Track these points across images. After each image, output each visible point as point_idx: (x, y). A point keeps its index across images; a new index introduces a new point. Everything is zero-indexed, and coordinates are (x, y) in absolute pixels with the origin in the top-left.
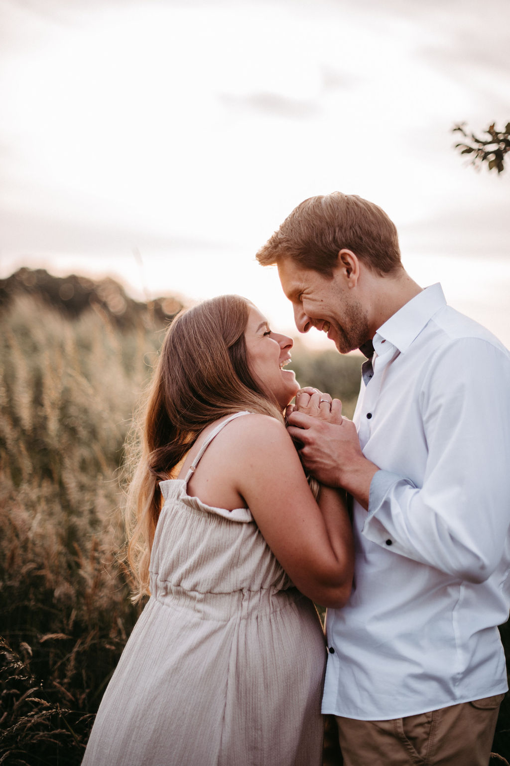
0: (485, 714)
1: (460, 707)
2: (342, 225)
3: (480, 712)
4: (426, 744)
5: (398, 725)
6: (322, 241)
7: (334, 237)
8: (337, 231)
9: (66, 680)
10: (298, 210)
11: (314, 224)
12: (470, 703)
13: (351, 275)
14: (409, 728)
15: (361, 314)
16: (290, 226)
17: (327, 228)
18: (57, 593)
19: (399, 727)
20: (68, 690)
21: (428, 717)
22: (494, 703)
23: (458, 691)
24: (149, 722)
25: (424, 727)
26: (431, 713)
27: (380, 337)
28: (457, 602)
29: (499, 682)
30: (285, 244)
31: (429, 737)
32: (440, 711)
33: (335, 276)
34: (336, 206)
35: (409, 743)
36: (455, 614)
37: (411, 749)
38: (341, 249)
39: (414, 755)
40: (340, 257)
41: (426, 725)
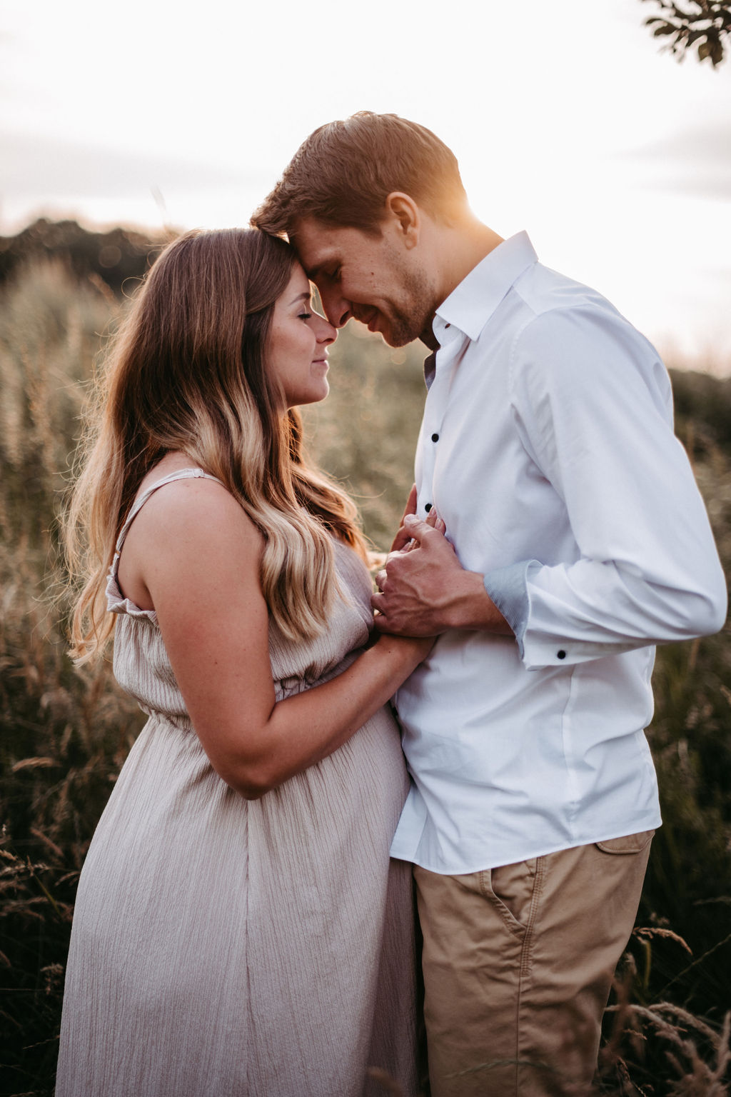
0: (619, 861)
1: (578, 853)
2: (385, 157)
3: (611, 858)
4: (528, 905)
5: (485, 880)
6: (359, 184)
7: (376, 176)
8: (379, 166)
9: (54, 828)
10: (310, 145)
11: (343, 161)
12: (595, 845)
13: (410, 229)
14: (502, 883)
15: (426, 285)
16: (304, 168)
17: (362, 163)
18: (45, 701)
19: (487, 883)
20: (56, 842)
21: (530, 867)
22: (635, 845)
23: (574, 829)
24: (142, 889)
25: (526, 882)
26: (535, 861)
27: (442, 320)
28: (567, 700)
29: (644, 813)
30: (301, 198)
31: (532, 895)
32: (547, 858)
33: (385, 233)
34: (369, 130)
35: (503, 904)
36: (566, 719)
37: (506, 912)
38: (390, 192)
39: (510, 921)
40: (390, 206)
41: (528, 878)
